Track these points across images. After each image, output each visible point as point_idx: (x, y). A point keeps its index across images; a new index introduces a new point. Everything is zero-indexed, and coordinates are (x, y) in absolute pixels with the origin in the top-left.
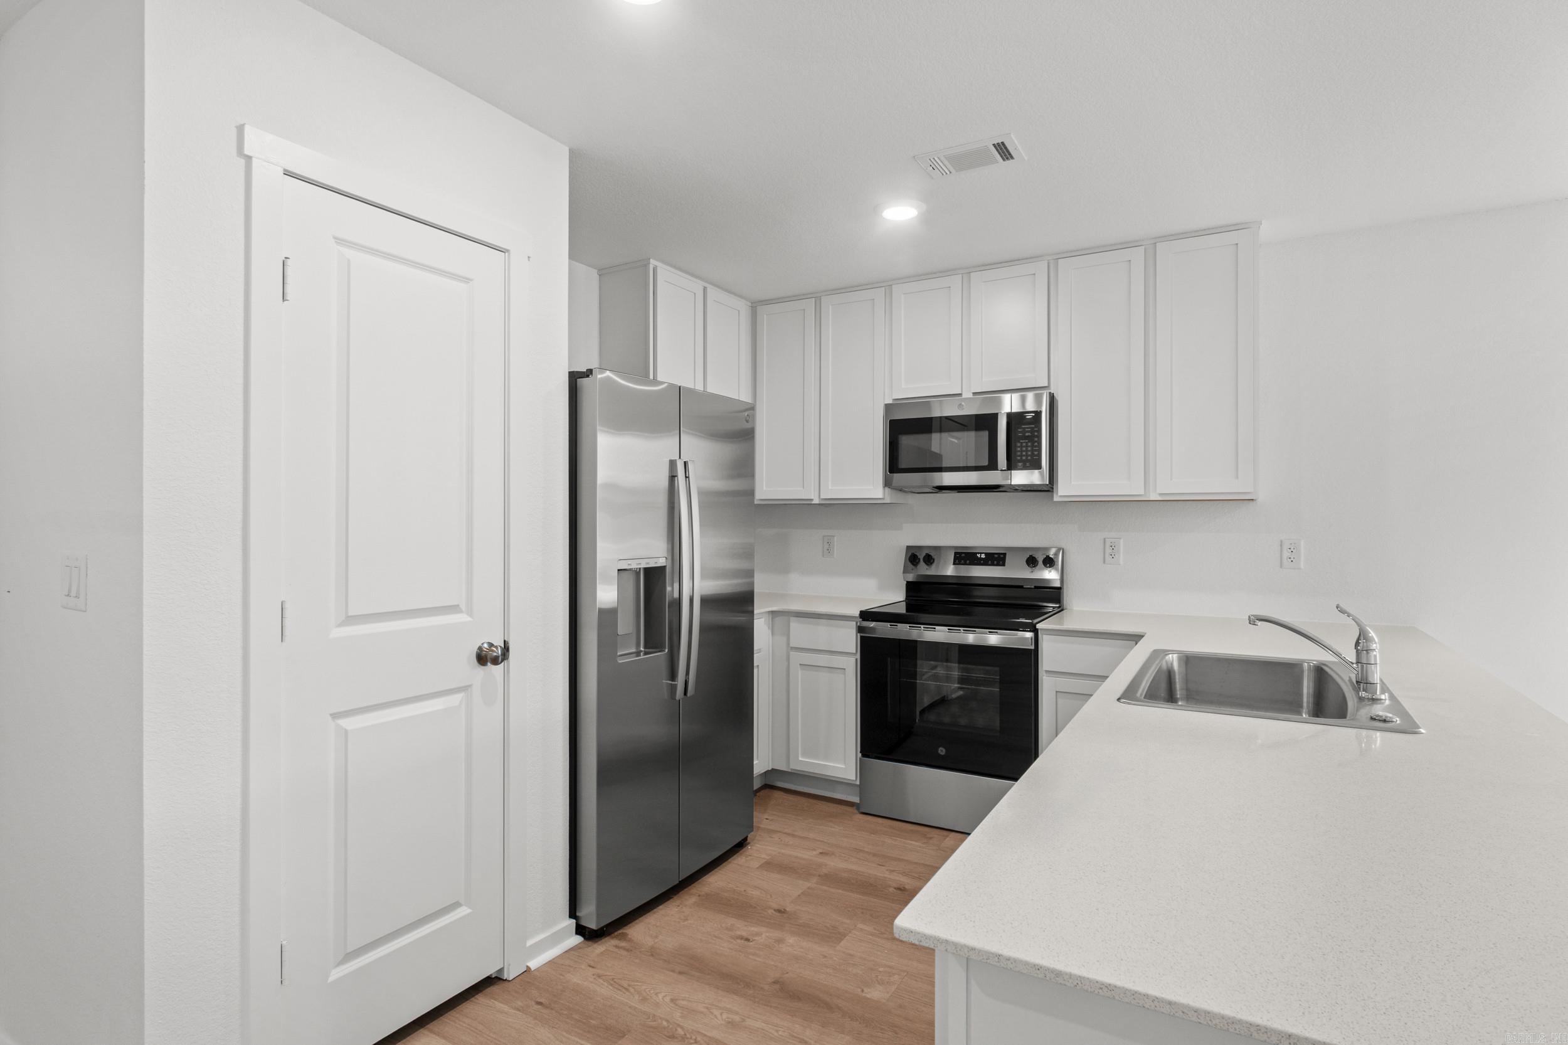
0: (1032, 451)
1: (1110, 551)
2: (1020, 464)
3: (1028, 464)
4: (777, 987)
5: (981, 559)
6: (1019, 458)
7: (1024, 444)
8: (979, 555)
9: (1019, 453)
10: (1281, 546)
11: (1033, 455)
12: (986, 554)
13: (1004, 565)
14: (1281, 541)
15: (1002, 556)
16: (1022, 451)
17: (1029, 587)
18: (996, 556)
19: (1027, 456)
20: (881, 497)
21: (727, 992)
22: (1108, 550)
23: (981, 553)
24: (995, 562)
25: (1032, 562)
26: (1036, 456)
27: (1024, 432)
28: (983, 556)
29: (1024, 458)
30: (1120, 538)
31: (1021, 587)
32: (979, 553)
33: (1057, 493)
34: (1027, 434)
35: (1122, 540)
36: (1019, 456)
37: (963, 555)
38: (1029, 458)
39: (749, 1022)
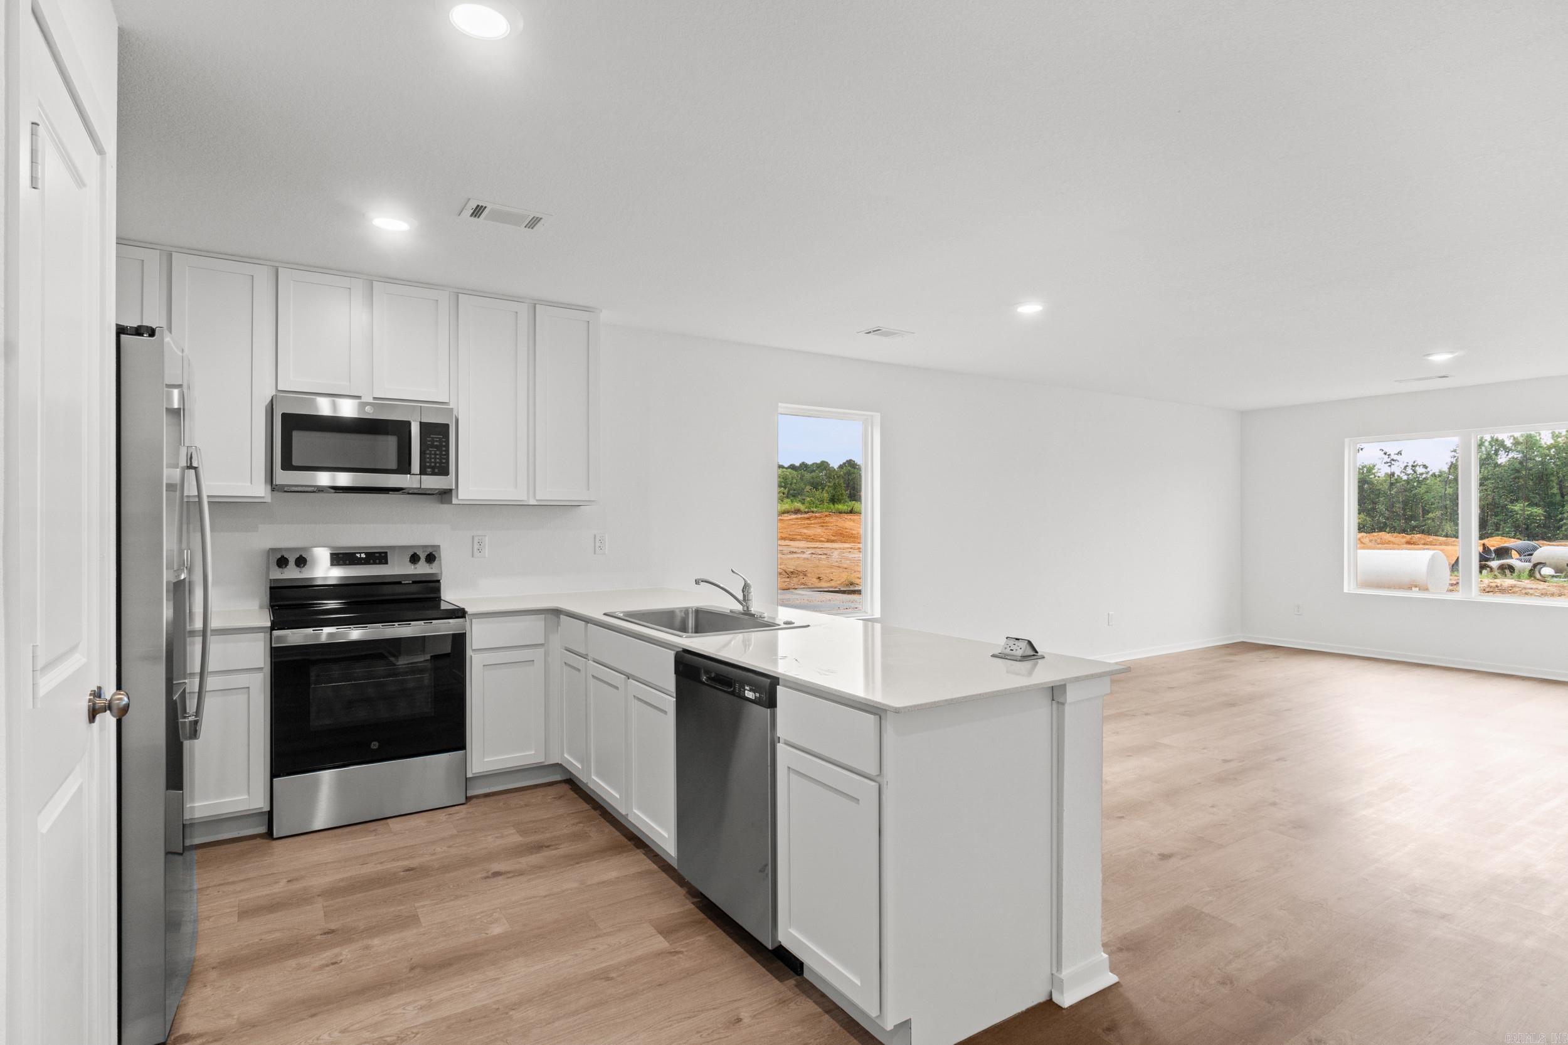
0: (441, 459)
1: (477, 546)
2: (429, 470)
3: (436, 470)
4: (418, 970)
5: (361, 558)
6: (428, 464)
7: (433, 452)
8: (358, 555)
9: (428, 460)
10: (595, 538)
11: (441, 463)
12: (366, 554)
13: (386, 563)
14: (595, 536)
15: (383, 555)
16: (430, 458)
17: (407, 582)
18: (377, 555)
19: (435, 463)
20: (263, 495)
21: (384, 996)
22: (476, 546)
23: (360, 553)
24: (377, 561)
25: (414, 559)
26: (444, 463)
27: (433, 441)
28: (363, 556)
29: (433, 464)
30: (485, 536)
31: (400, 583)
32: (358, 553)
33: (457, 496)
34: (436, 443)
35: (487, 538)
36: (428, 462)
37: (340, 556)
38: (438, 465)
39: (436, 998)
